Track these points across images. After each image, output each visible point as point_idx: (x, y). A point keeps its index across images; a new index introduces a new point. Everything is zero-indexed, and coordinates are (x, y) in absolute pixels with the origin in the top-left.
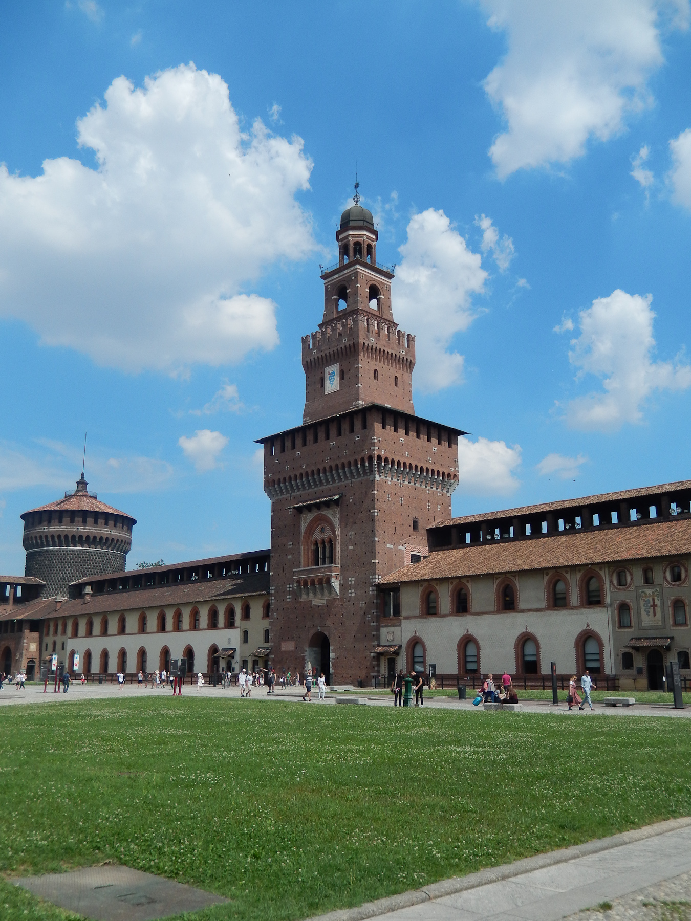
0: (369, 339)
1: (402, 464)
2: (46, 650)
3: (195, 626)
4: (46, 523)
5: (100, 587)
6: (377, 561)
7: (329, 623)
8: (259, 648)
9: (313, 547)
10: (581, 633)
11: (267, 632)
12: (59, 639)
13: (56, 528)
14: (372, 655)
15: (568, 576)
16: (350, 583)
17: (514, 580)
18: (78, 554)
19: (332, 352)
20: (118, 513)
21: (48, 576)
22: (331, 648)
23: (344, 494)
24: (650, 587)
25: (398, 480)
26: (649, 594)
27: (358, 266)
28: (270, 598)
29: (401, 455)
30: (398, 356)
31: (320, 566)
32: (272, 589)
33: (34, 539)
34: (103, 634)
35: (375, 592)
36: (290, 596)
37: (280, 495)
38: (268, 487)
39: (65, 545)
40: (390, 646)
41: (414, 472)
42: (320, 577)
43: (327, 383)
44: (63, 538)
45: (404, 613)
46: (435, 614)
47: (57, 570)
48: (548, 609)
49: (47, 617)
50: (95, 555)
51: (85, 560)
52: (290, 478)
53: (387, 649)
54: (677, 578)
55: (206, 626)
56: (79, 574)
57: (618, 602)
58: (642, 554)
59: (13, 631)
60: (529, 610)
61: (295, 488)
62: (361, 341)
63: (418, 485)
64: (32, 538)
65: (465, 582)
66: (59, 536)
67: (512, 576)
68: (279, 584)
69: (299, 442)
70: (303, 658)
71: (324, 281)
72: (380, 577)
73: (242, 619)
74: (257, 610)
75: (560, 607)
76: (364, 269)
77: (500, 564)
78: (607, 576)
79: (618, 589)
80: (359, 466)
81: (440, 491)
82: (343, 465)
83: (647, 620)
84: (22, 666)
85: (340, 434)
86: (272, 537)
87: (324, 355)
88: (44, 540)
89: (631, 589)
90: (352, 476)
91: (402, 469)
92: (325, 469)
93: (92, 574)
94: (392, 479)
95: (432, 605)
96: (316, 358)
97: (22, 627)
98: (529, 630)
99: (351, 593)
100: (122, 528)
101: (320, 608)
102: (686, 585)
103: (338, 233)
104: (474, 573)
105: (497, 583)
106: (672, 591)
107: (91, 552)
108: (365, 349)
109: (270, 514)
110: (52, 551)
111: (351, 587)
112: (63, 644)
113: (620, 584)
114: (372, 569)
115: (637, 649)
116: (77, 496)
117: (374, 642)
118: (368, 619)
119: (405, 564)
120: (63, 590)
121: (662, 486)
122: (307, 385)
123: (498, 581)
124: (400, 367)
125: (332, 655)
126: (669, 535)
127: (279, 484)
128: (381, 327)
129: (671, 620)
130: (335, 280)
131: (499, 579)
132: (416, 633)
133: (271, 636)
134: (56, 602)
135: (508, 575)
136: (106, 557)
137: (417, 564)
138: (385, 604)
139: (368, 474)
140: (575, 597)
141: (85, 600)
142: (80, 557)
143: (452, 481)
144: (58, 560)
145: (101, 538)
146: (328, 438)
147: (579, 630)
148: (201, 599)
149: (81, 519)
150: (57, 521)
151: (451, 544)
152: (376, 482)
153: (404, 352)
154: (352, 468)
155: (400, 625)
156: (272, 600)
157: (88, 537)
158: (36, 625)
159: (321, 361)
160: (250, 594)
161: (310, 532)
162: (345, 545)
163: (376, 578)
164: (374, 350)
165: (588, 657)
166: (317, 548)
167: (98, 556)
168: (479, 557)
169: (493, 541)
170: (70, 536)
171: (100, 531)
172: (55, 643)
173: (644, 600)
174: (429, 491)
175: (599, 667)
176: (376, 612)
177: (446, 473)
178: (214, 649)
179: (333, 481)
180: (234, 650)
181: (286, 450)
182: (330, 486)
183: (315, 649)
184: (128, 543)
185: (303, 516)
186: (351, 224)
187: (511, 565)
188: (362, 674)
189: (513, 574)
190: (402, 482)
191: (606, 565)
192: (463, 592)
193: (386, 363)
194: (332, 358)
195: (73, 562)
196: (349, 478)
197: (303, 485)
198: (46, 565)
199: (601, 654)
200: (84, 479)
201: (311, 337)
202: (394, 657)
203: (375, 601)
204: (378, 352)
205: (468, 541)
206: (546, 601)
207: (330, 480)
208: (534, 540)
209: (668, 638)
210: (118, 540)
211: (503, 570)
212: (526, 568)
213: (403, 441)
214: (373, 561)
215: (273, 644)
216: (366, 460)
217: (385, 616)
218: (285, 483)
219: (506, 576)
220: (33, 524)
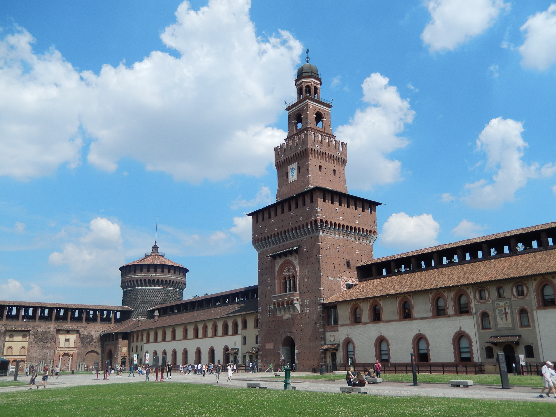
0: (315, 146)
1: (337, 225)
2: (133, 351)
3: (215, 335)
4: (133, 272)
5: (164, 311)
6: (322, 288)
7: (294, 330)
8: (253, 347)
9: (283, 281)
10: (456, 333)
11: (257, 337)
12: (139, 344)
13: (139, 275)
14: (321, 350)
15: (445, 294)
16: (306, 303)
17: (410, 299)
18: (152, 291)
19: (292, 156)
20: (176, 265)
21: (135, 305)
22: (296, 346)
23: (301, 246)
24: (502, 300)
25: (335, 235)
26: (502, 305)
27: (308, 101)
28: (258, 315)
29: (336, 219)
30: (335, 156)
31: (288, 293)
32: (259, 309)
33: (126, 282)
34: (164, 341)
35: (321, 309)
36: (270, 313)
37: (262, 248)
38: (255, 244)
39: (144, 286)
40: (332, 344)
41: (346, 230)
42: (287, 300)
43: (290, 175)
44: (143, 282)
45: (340, 323)
46: (360, 322)
47: (140, 302)
48: (433, 317)
49: (132, 331)
50: (163, 292)
51: (156, 295)
52: (268, 237)
53: (330, 346)
54: (521, 293)
55: (221, 335)
56: (153, 303)
57: (480, 311)
58: (495, 277)
59: (113, 340)
60: (421, 319)
61: (271, 243)
62: (310, 147)
63: (349, 238)
64: (125, 282)
65: (378, 300)
66: (141, 280)
67: (409, 295)
68: (264, 306)
69: (273, 213)
70: (279, 354)
71: (287, 112)
72: (325, 299)
73: (242, 329)
74: (251, 323)
75: (441, 315)
76: (312, 102)
77: (401, 287)
78: (472, 294)
79: (480, 302)
80: (309, 227)
81: (365, 241)
82: (299, 227)
83: (502, 323)
84: (118, 361)
85: (297, 207)
86: (259, 276)
87: (287, 158)
88: (132, 283)
89: (489, 302)
90: (305, 234)
91: (338, 228)
92: (288, 230)
93: (161, 303)
94: (331, 234)
95: (358, 316)
96: (283, 160)
97: (118, 338)
98: (421, 332)
99: (307, 310)
100: (179, 274)
101: (288, 320)
102: (528, 298)
103: (296, 81)
104: (383, 294)
105: (399, 300)
106: (518, 303)
107: (160, 290)
108: (313, 152)
109: (257, 260)
110: (137, 289)
111: (306, 306)
112: (142, 347)
113: (481, 298)
114: (319, 294)
115: (495, 344)
116: (152, 255)
117: (322, 342)
118: (317, 327)
119: (342, 290)
120: (144, 314)
121: (511, 231)
122: (278, 178)
123: (399, 299)
124: (337, 163)
125: (296, 351)
126: (515, 264)
127: (262, 241)
128: (323, 138)
129: (518, 323)
130: (295, 111)
131: (400, 298)
132: (348, 335)
133: (259, 339)
134: (138, 321)
135: (406, 295)
136: (170, 292)
137: (349, 290)
138: (329, 317)
139: (315, 232)
140: (451, 309)
141: (155, 320)
142: (153, 293)
143: (373, 235)
144: (141, 295)
145: (166, 281)
146: (290, 210)
147: (455, 331)
148: (218, 317)
149: (153, 270)
150: (139, 271)
151: (372, 276)
152: (320, 237)
153: (339, 153)
154: (305, 228)
155: (338, 331)
156: (260, 316)
157: (158, 280)
158: (126, 336)
159: (286, 161)
160: (246, 313)
161: (281, 271)
162: (302, 279)
163: (321, 300)
164: (319, 153)
165: (462, 350)
166: (286, 282)
167: (165, 292)
168: (389, 283)
169: (400, 273)
170: (147, 280)
171: (165, 277)
172: (137, 347)
173: (498, 310)
174: (357, 242)
175: (470, 357)
176: (323, 322)
177: (369, 230)
178: (226, 349)
179: (294, 237)
180: (238, 349)
181: (265, 219)
182: (292, 241)
183: (286, 347)
184: (184, 284)
185: (276, 261)
186: (304, 74)
187: (408, 288)
188: (315, 364)
189: (409, 294)
190: (338, 236)
191: (471, 286)
192: (377, 307)
193: (327, 161)
194: (293, 159)
195: (149, 296)
196: (304, 235)
197: (276, 241)
198: (133, 299)
199: (471, 347)
200: (157, 245)
201: (280, 147)
202: (335, 352)
203: (322, 315)
204: (321, 154)
205: (385, 273)
206: (431, 312)
207: (292, 237)
208: (425, 272)
209: (517, 336)
210: (176, 282)
211: (402, 292)
212: (417, 289)
213: (338, 210)
214: (320, 289)
215: (261, 345)
216: (313, 223)
217: (329, 325)
218: (265, 240)
219: (404, 295)
220: (126, 273)
